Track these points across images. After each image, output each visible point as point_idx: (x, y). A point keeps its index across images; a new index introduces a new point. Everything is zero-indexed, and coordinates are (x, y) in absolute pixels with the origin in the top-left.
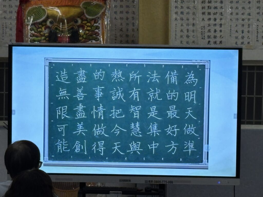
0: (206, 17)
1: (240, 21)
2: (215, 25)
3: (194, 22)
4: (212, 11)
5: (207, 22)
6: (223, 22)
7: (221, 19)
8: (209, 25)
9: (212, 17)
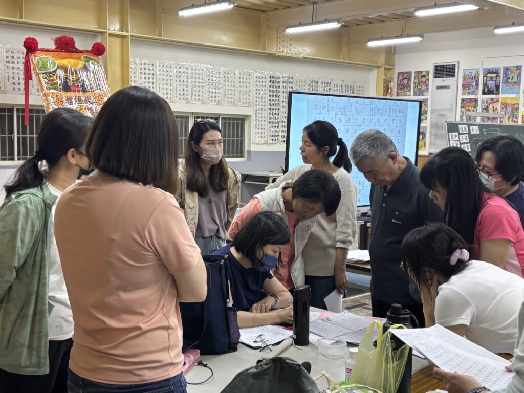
0: (143, 76)
1: (165, 81)
2: (149, 82)
3: (135, 79)
4: (147, 71)
5: (143, 80)
6: (154, 80)
7: (153, 78)
8: (145, 83)
9: (147, 76)
